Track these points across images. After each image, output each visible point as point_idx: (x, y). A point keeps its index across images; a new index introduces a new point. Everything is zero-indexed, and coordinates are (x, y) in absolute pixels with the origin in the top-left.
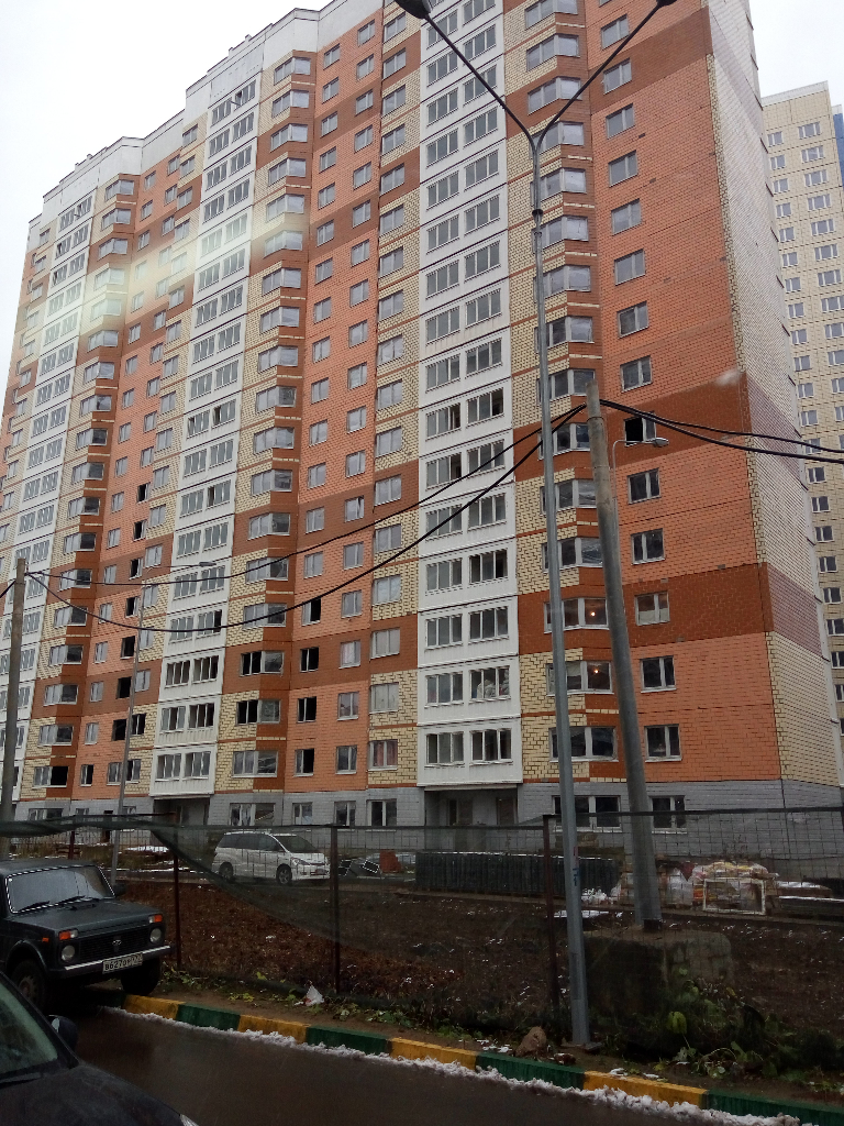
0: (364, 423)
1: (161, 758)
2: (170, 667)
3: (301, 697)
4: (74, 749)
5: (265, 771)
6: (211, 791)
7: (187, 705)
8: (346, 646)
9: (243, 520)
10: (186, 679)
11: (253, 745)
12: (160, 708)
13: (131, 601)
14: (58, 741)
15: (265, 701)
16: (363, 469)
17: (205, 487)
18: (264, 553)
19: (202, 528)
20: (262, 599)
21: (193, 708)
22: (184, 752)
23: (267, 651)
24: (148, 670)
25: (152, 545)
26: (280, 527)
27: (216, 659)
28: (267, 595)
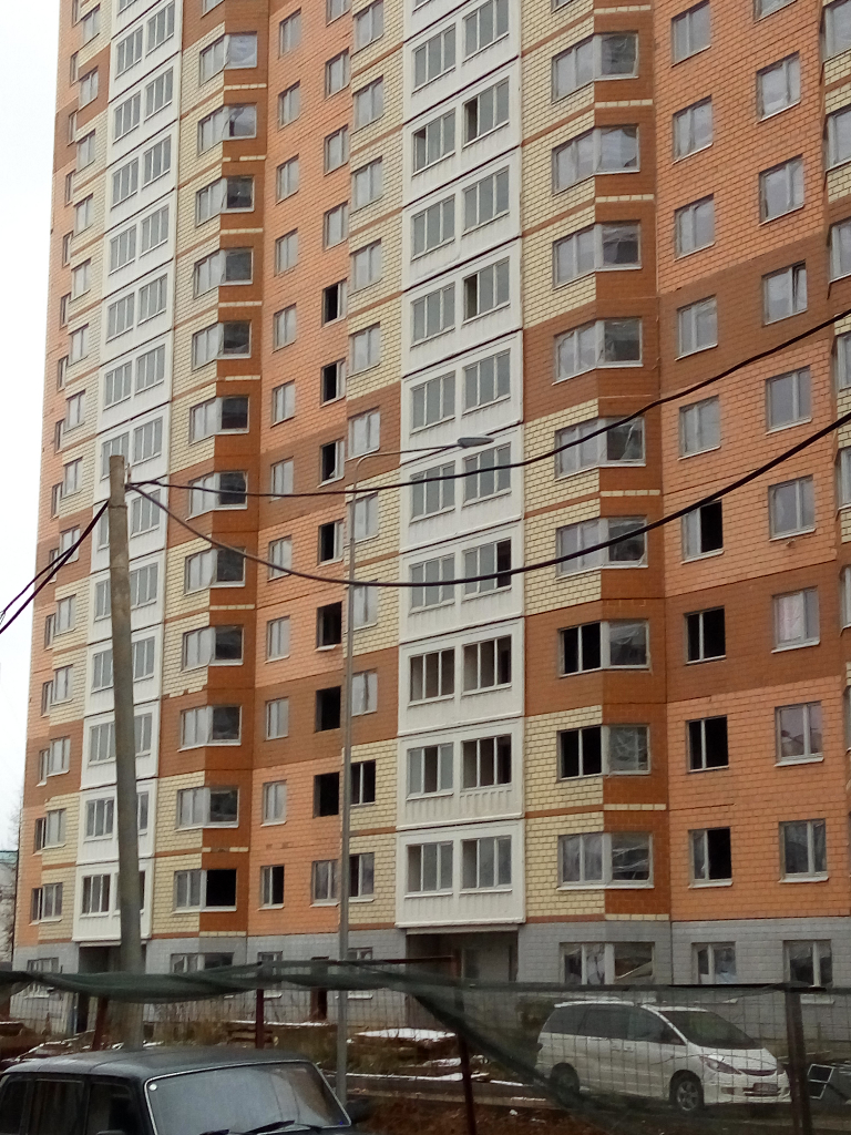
0: (796, 93)
1: (414, 851)
2: (415, 662)
3: (694, 717)
4: (243, 837)
5: (627, 876)
6: (519, 918)
7: (457, 739)
8: (786, 602)
9: (541, 341)
10: (448, 687)
11: (596, 822)
12: (401, 748)
13: (328, 532)
14: (213, 819)
15: (616, 729)
16: (800, 199)
17: (458, 278)
18: (589, 409)
19: (457, 366)
20: (592, 509)
21: (469, 746)
22: (457, 837)
23: (613, 622)
24: (374, 670)
25: (359, 412)
26: (621, 348)
27: (505, 642)
28: (603, 500)
